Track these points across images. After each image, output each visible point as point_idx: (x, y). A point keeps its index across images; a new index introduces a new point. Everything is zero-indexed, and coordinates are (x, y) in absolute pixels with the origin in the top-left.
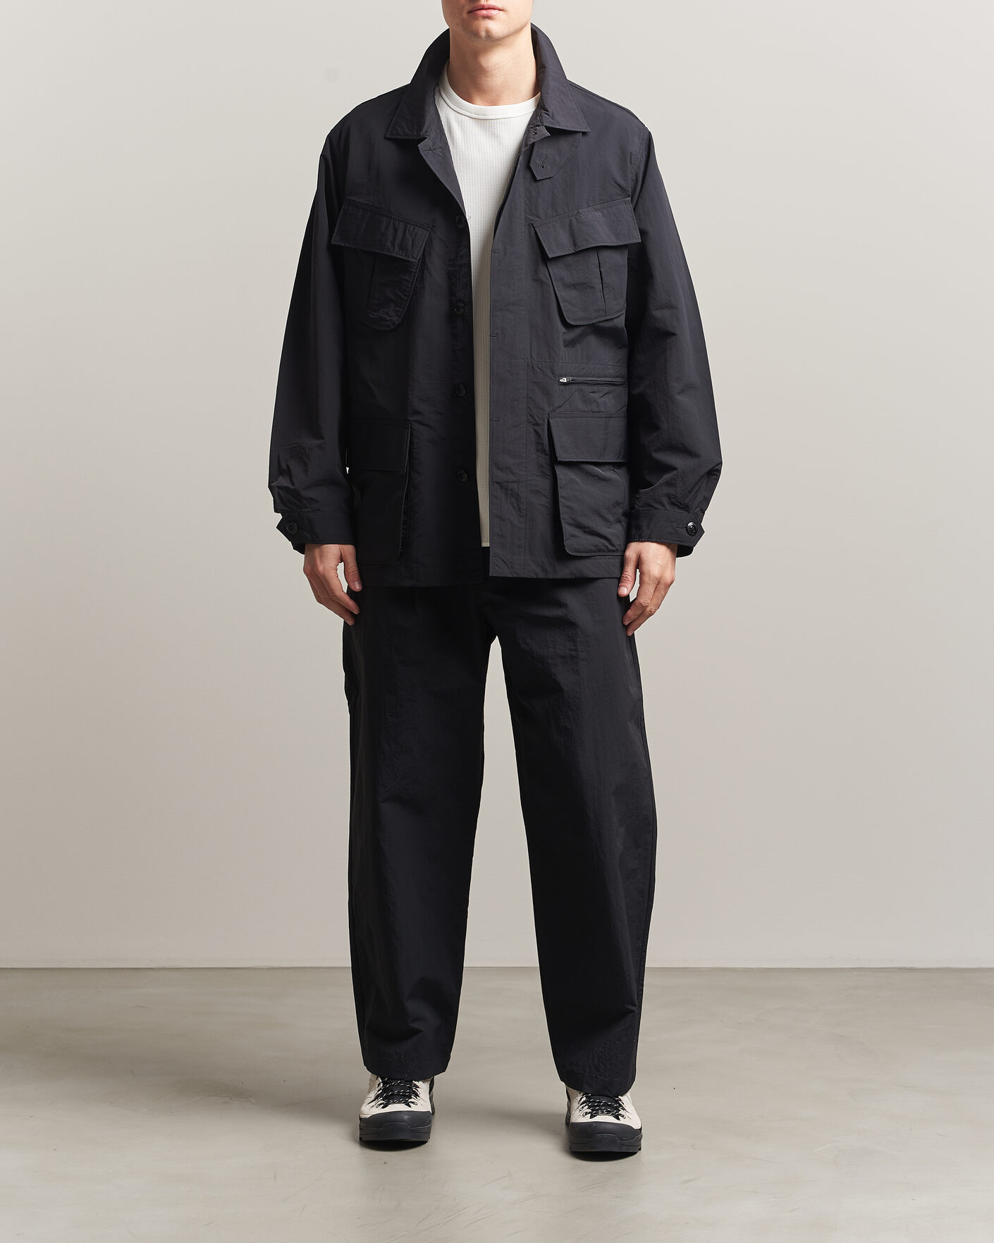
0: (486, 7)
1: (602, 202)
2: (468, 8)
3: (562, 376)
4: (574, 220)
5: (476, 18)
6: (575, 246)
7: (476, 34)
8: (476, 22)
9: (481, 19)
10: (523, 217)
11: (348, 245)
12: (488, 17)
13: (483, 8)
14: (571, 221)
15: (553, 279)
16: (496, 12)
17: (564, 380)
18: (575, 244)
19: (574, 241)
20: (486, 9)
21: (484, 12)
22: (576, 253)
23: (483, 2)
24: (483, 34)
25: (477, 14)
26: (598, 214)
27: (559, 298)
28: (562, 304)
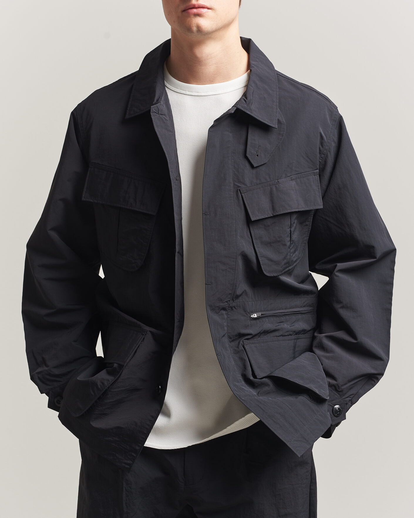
0: (196, 6)
1: (297, 173)
2: (182, 7)
3: (253, 312)
4: (274, 189)
5: (189, 15)
6: (274, 211)
7: (189, 29)
8: (189, 19)
9: (192, 16)
10: (232, 185)
11: (96, 201)
12: (199, 15)
13: (194, 7)
14: (271, 189)
15: (253, 238)
16: (205, 10)
17: (255, 316)
18: (273, 208)
19: (273, 206)
20: (196, 8)
21: (195, 11)
22: (274, 217)
23: (194, 2)
24: (195, 29)
25: (189, 13)
26: (293, 183)
27: (258, 254)
28: (260, 259)
